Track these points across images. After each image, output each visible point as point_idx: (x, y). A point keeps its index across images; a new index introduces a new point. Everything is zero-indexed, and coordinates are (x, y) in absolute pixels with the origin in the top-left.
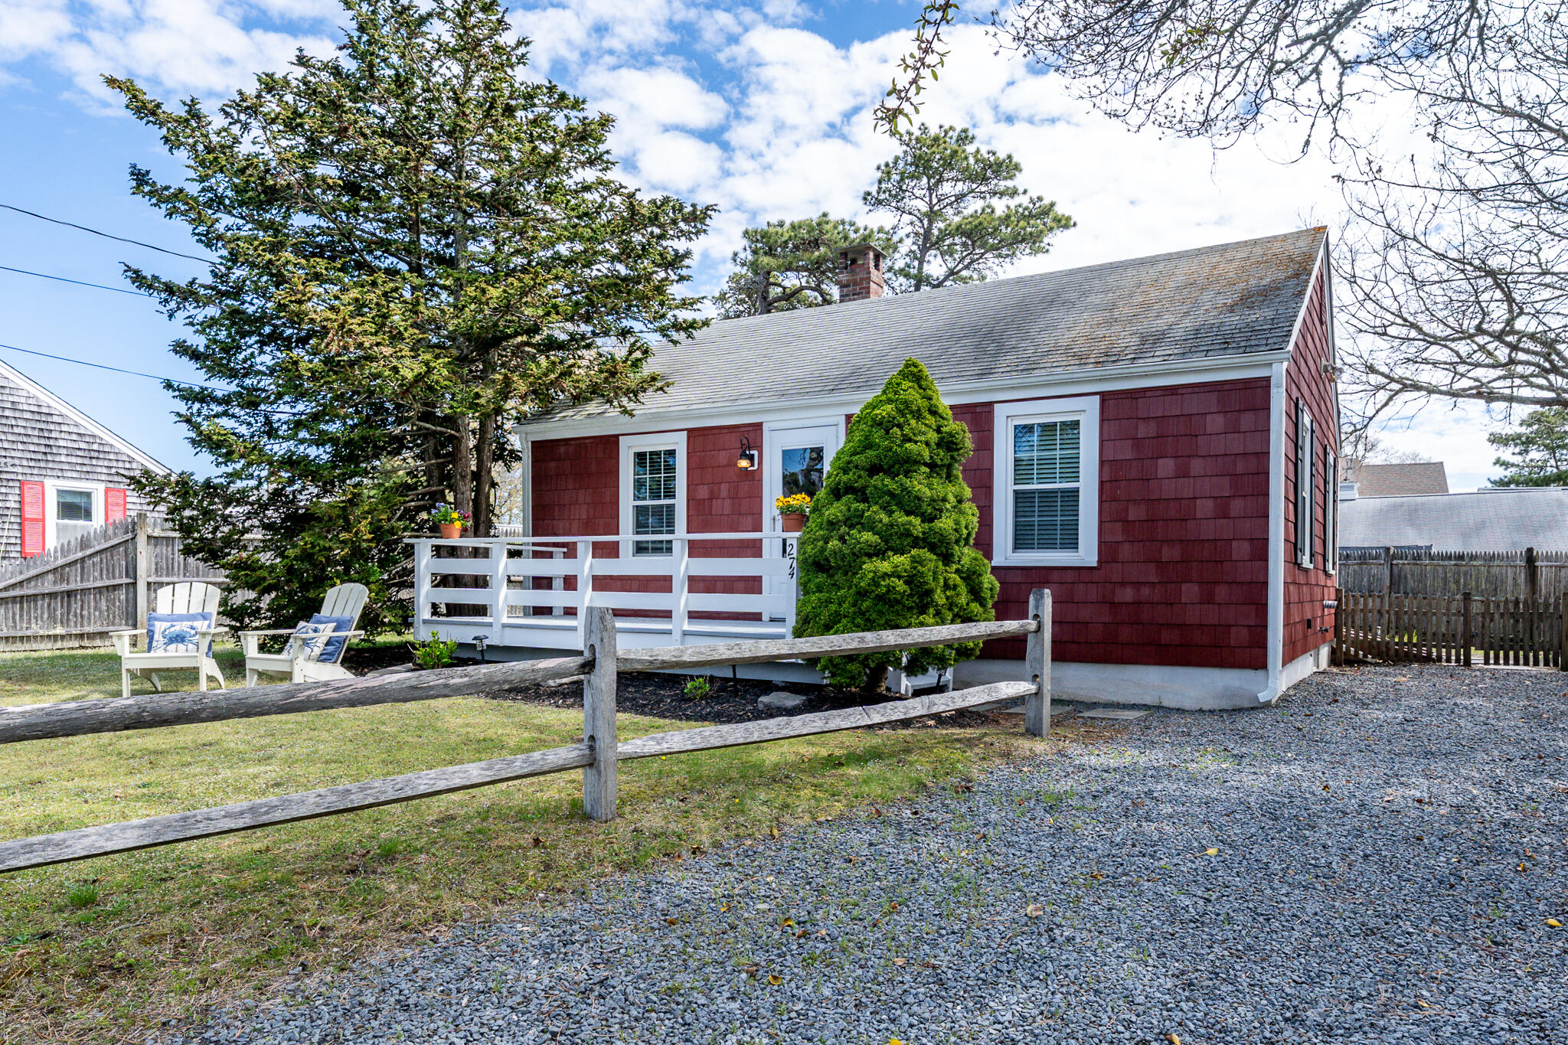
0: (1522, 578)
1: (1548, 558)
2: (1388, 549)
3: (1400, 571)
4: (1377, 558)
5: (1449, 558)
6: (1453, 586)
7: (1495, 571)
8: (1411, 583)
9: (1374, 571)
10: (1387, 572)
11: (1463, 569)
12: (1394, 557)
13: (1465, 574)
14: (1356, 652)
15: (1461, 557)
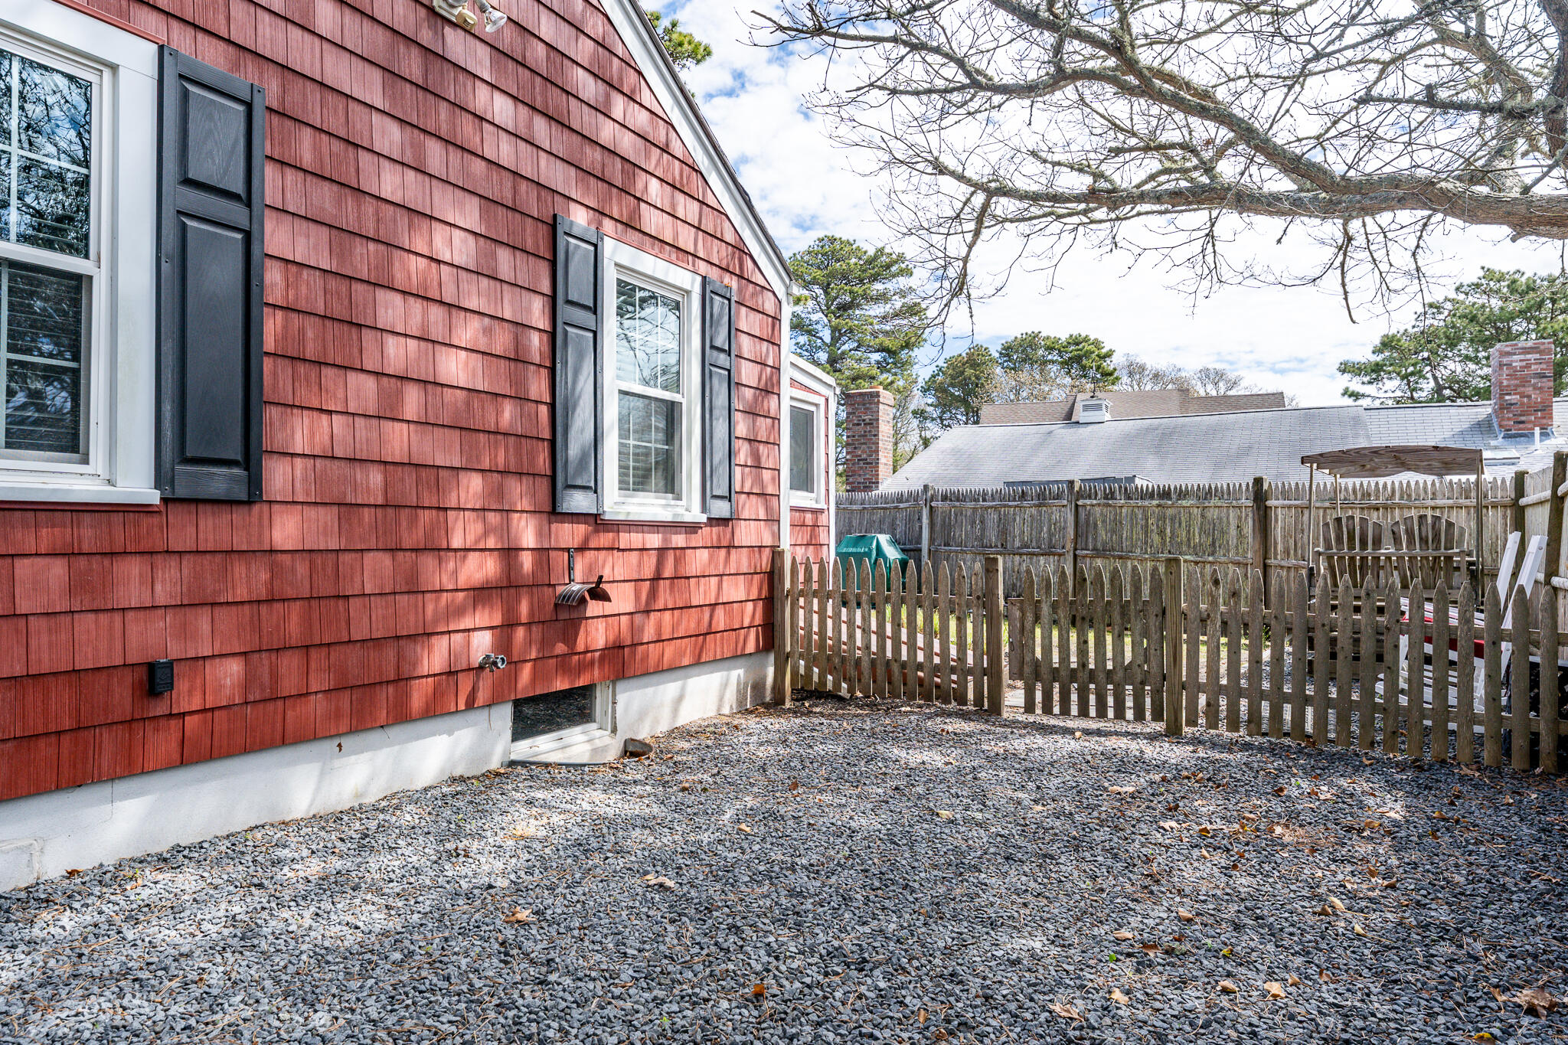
0: (1249, 528)
1: (1285, 494)
2: (1071, 483)
3: (1088, 515)
4: (1058, 497)
5: (1152, 496)
6: (1156, 538)
7: (1211, 514)
8: (1103, 535)
9: (1056, 516)
10: (1071, 518)
11: (1170, 512)
12: (1080, 495)
13: (1172, 520)
14: (822, 677)
15: (1165, 494)
